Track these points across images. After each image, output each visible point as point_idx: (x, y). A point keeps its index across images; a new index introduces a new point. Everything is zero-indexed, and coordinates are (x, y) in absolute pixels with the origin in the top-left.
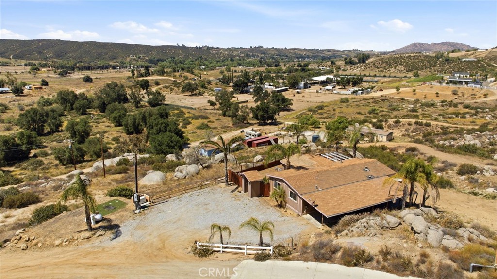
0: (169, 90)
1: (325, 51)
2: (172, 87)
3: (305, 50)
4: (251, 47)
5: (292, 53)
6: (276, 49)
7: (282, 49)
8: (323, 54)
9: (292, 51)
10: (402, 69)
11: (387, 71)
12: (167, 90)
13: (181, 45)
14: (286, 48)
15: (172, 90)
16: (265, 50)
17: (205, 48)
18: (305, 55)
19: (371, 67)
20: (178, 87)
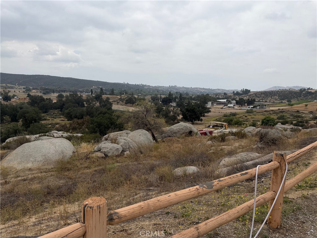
0: (116, 103)
1: (217, 89)
2: (119, 101)
3: (204, 89)
4: (170, 86)
5: (195, 91)
6: (185, 88)
7: (189, 88)
8: (215, 91)
9: (195, 89)
10: (277, 98)
11: (266, 99)
12: (115, 103)
13: (126, 83)
14: (191, 87)
15: (118, 103)
16: (179, 88)
17: (141, 85)
18: (204, 91)
19: (254, 96)
20: (122, 101)
